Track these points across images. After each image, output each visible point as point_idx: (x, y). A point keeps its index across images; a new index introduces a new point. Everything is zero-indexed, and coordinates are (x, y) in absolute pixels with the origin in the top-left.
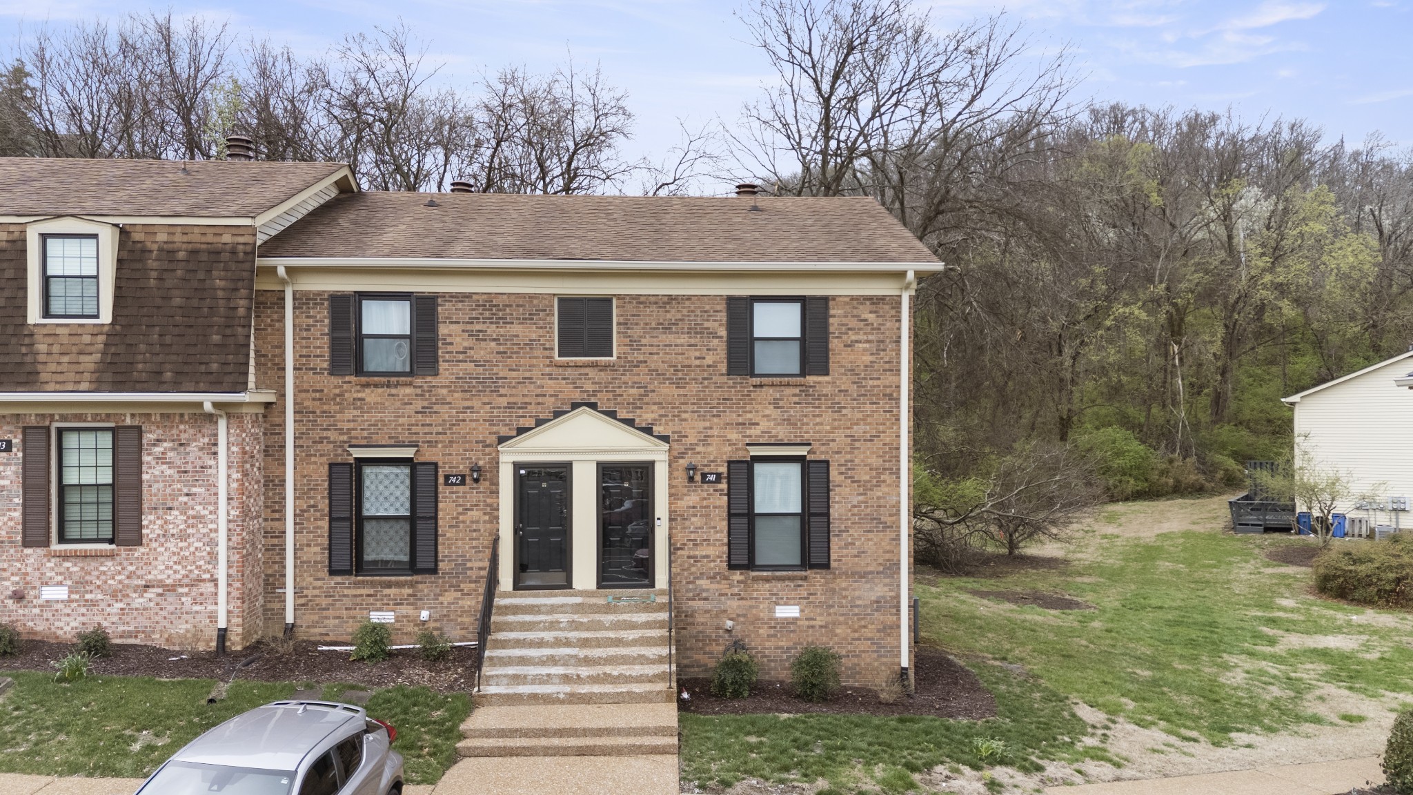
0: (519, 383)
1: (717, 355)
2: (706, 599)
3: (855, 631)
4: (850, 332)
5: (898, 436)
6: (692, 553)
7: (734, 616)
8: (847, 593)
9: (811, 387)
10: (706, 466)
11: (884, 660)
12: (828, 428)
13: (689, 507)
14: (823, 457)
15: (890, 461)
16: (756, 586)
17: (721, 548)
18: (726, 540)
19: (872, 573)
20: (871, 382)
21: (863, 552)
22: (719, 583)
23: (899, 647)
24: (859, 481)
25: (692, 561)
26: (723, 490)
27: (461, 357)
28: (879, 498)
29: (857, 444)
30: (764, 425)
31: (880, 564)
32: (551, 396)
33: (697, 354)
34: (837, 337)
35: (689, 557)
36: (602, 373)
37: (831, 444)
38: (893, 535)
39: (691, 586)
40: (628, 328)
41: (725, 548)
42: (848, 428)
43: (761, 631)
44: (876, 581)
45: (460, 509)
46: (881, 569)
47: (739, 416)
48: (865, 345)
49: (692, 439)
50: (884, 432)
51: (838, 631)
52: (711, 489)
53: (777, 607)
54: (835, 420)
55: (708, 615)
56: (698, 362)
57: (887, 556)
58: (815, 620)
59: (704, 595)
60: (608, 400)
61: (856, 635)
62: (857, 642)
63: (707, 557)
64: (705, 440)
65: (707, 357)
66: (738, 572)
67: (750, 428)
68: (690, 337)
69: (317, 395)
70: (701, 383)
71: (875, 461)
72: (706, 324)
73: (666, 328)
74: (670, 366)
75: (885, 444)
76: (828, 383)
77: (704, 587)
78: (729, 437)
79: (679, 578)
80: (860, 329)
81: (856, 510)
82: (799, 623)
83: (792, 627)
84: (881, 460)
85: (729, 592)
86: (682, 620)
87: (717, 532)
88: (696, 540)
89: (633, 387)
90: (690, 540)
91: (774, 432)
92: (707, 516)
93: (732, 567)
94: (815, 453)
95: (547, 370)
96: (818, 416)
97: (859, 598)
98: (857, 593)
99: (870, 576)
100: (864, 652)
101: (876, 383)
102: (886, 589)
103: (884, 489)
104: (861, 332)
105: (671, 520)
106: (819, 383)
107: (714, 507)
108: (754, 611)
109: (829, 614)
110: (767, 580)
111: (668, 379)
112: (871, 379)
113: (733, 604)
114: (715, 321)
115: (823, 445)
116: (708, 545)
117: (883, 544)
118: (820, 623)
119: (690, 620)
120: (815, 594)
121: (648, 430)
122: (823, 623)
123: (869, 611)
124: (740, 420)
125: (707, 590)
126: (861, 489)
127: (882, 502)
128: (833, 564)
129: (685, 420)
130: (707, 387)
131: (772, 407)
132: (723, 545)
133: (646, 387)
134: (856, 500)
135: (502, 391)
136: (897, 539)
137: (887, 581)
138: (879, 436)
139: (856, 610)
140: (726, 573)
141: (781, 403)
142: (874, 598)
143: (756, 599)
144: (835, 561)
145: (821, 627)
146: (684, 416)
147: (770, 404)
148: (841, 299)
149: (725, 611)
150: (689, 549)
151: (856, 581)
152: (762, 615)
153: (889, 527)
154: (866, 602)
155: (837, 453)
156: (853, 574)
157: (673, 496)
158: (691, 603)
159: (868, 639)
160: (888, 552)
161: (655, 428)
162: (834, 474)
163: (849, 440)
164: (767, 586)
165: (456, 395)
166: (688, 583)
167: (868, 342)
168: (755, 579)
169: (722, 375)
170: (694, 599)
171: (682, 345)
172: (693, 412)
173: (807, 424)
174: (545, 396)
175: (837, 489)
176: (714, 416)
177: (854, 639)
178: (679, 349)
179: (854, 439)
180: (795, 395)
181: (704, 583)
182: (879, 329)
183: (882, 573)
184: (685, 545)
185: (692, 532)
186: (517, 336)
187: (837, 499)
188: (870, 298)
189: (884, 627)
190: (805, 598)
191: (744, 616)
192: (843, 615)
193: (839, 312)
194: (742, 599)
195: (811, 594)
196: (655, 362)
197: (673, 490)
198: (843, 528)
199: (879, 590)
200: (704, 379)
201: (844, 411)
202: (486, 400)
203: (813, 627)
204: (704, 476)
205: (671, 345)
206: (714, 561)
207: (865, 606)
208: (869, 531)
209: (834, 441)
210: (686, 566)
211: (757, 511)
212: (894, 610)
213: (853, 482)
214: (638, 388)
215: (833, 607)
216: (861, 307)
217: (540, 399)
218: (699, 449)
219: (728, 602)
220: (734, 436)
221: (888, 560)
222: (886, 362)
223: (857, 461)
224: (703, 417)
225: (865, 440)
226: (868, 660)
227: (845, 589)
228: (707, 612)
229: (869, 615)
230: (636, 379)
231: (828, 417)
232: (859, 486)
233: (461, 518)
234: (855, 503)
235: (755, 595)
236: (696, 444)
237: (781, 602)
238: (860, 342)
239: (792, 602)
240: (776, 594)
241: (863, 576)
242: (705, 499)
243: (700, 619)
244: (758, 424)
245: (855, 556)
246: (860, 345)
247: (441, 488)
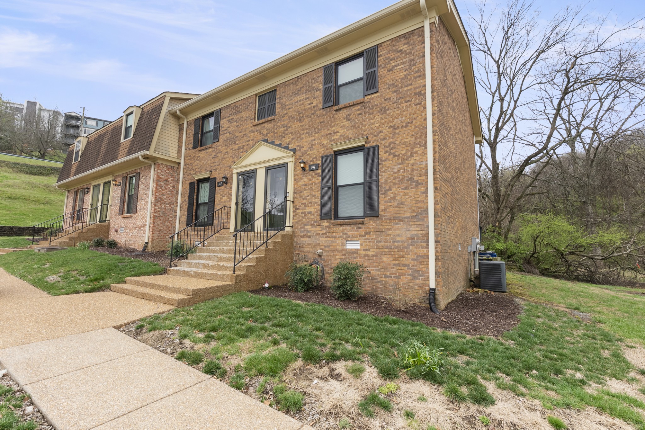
0: (242, 137)
1: (318, 100)
2: (309, 237)
3: (396, 259)
4: (391, 62)
5: (425, 119)
6: (303, 211)
7: (323, 247)
8: (390, 233)
9: (367, 102)
10: (311, 161)
11: (417, 281)
12: (378, 125)
13: (303, 185)
14: (375, 144)
15: (421, 138)
16: (335, 229)
17: (317, 207)
18: (320, 202)
19: (408, 217)
20: (405, 89)
21: (402, 204)
22: (316, 227)
23: (428, 272)
24: (399, 155)
25: (303, 215)
26: (319, 173)
27: (226, 132)
28: (412, 165)
29: (397, 131)
30: (341, 131)
31: (414, 211)
32: (252, 140)
33: (309, 102)
34: (383, 68)
35: (302, 213)
36: (270, 125)
37: (380, 134)
38: (423, 190)
39: (302, 230)
40: (281, 100)
41: (319, 207)
42: (391, 122)
43: (337, 257)
44: (411, 223)
45: (221, 197)
46: (414, 214)
47: (328, 130)
48: (401, 66)
49: (305, 148)
50: (415, 118)
51: (384, 259)
52: (314, 174)
53: (348, 242)
54: (382, 119)
55: (310, 246)
56: (309, 106)
57: (419, 205)
58: (369, 251)
59: (309, 234)
60: (272, 136)
61: (397, 262)
62: (398, 267)
63: (310, 212)
64: (311, 148)
65: (314, 103)
66: (326, 221)
67: (334, 136)
68: (306, 95)
69: (189, 158)
70: (311, 117)
71: (409, 140)
72: (314, 85)
73: (296, 94)
74: (297, 112)
75: (416, 127)
76: (378, 97)
77: (309, 230)
78: (323, 143)
79: (297, 225)
80: (398, 57)
81: (396, 175)
82: (359, 252)
83: (355, 255)
84: (414, 139)
85: (321, 232)
86: (298, 249)
87: (316, 198)
88: (305, 203)
89: (281, 128)
90: (303, 204)
91: (346, 135)
92: (311, 189)
93: (322, 218)
94: (370, 142)
95: (251, 129)
96: (372, 119)
97: (399, 235)
98: (397, 233)
99: (406, 220)
100: (402, 275)
101: (409, 88)
102: (418, 229)
103: (416, 157)
104: (399, 59)
105: (295, 193)
106: (373, 98)
107: (315, 184)
108: (334, 244)
109: (378, 247)
110: (341, 225)
111: (296, 119)
112: (406, 86)
113: (323, 240)
114: (318, 82)
115: (375, 136)
116: (311, 206)
117: (416, 196)
118: (372, 253)
119: (301, 249)
120: (370, 233)
121: (287, 148)
122: (374, 253)
123: (406, 245)
124: (329, 132)
125: (310, 232)
126: (400, 161)
127: (415, 167)
128: (381, 213)
129: (303, 139)
130: (313, 118)
131: (345, 120)
132: (318, 205)
133: (287, 126)
134: (396, 168)
135: (237, 142)
136: (426, 192)
137: (419, 223)
138: (412, 123)
139: (396, 244)
140: (320, 222)
141: (350, 117)
142: (409, 236)
143: (335, 237)
144: (382, 211)
145: (373, 255)
146: (303, 136)
147: (344, 119)
148: (385, 44)
149: (318, 244)
150: (303, 209)
151: (396, 224)
152: (338, 247)
153: (420, 184)
154: (403, 239)
155: (384, 139)
156: (394, 219)
157: (296, 180)
158: (302, 239)
159: (405, 265)
160: (420, 202)
161: (290, 146)
162: (382, 154)
163: (391, 129)
164: (341, 229)
165: (223, 148)
166: (301, 228)
167: (403, 63)
168: (335, 225)
169: (320, 109)
170: (303, 237)
171: (302, 100)
172: (306, 133)
173: (365, 125)
174: (249, 141)
175: (384, 163)
176: (316, 133)
177: (395, 265)
178: (301, 103)
179: (394, 127)
180: (358, 110)
181: (308, 227)
182: (411, 53)
183: (415, 217)
184: (300, 206)
185: (303, 199)
186: (242, 117)
187: (384, 169)
188: (404, 36)
189: (417, 258)
190: (363, 236)
191: (329, 247)
192: (387, 248)
193: (384, 52)
194: (327, 237)
195: (367, 233)
196: (292, 113)
197: (296, 177)
198: (387, 188)
199: (414, 230)
200: (312, 114)
201: (388, 112)
202: (231, 148)
203: (367, 255)
204: (310, 166)
205: (297, 102)
206: (314, 215)
207: (403, 242)
208: (406, 189)
209: (381, 132)
210: (301, 218)
211: (339, 183)
212: (425, 245)
213: (394, 157)
214: (284, 127)
215: (381, 242)
216: (398, 44)
217: (248, 143)
218: (308, 153)
219: (321, 239)
220: (325, 142)
221: (420, 208)
222: (416, 72)
223: (397, 142)
224: (310, 135)
225: (402, 127)
226: (405, 281)
227: (389, 230)
228: (310, 244)
229: (405, 248)
230: (283, 123)
231: (378, 118)
232: (398, 159)
233: (221, 200)
234: (396, 170)
235: (334, 234)
236: (307, 150)
237: (349, 239)
238: (398, 66)
239: (355, 239)
240: (346, 234)
241: (401, 220)
242: (310, 180)
243: (306, 248)
244: (338, 132)
245: (396, 207)
246: (398, 67)
247: (216, 188)
